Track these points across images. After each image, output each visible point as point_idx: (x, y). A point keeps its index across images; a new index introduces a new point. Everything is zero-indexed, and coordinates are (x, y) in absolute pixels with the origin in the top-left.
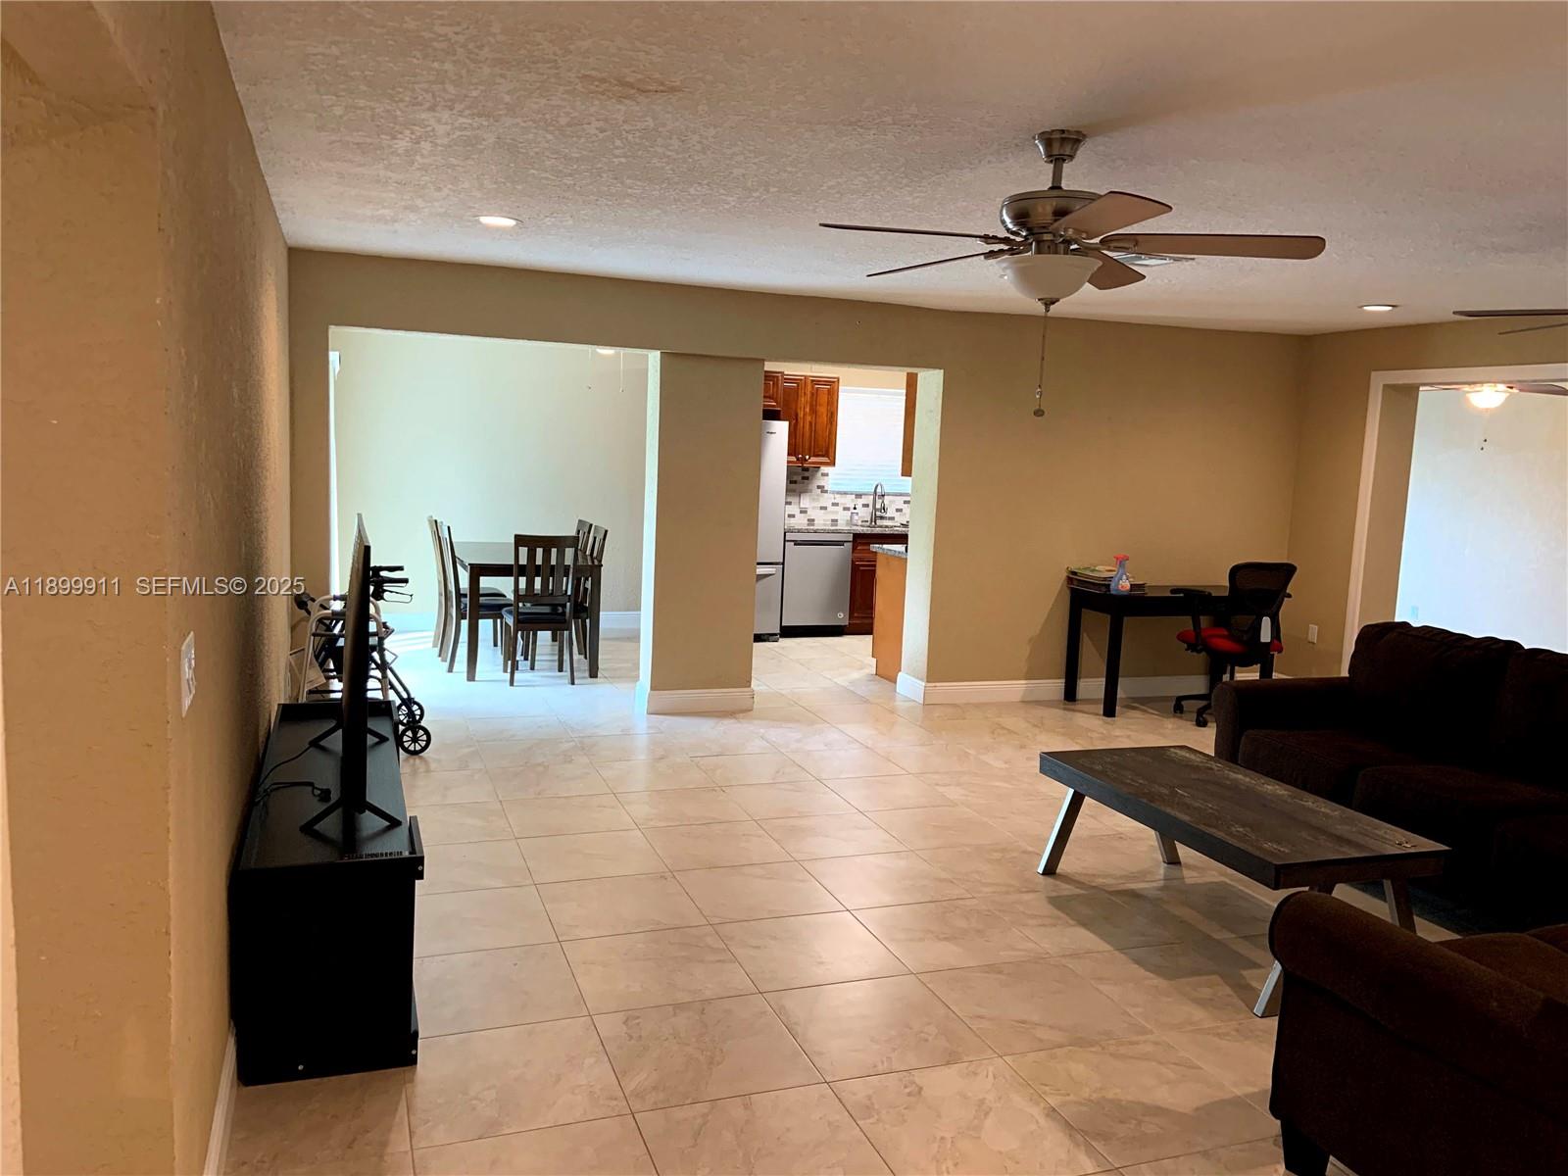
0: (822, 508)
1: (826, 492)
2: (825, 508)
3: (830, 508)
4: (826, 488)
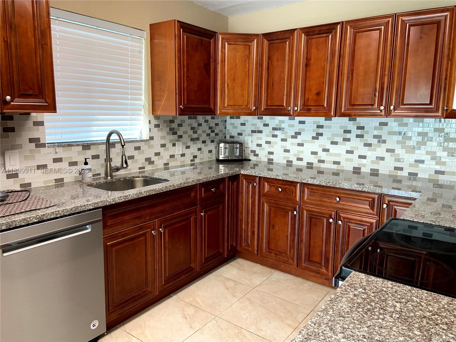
0: (39, 167)
1: (43, 145)
2: (44, 166)
3: (52, 166)
4: (42, 142)
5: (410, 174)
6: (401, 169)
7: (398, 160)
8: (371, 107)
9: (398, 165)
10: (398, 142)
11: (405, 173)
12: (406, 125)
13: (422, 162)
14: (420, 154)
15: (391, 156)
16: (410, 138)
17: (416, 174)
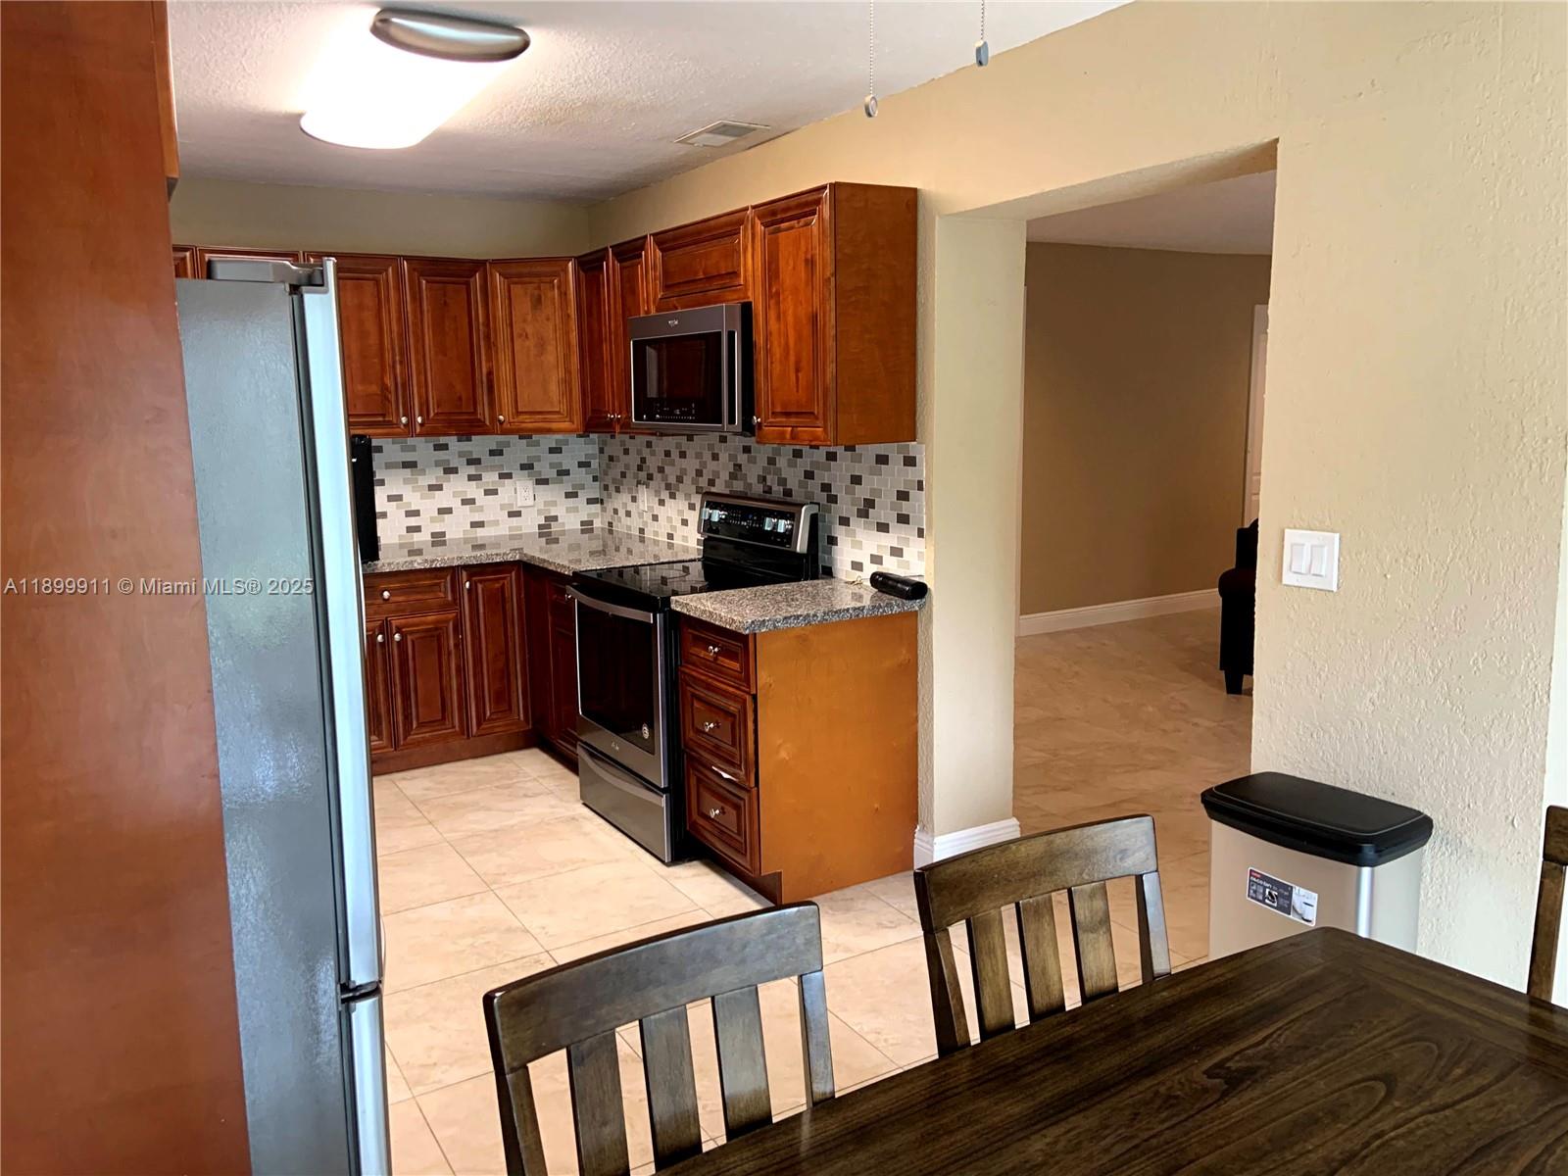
5: (433, 535)
6: (418, 529)
7: (412, 513)
8: (381, 419)
9: (413, 521)
10: (406, 481)
11: (423, 537)
12: (413, 449)
13: (449, 511)
14: (443, 499)
15: (398, 507)
16: (423, 472)
17: (443, 534)
